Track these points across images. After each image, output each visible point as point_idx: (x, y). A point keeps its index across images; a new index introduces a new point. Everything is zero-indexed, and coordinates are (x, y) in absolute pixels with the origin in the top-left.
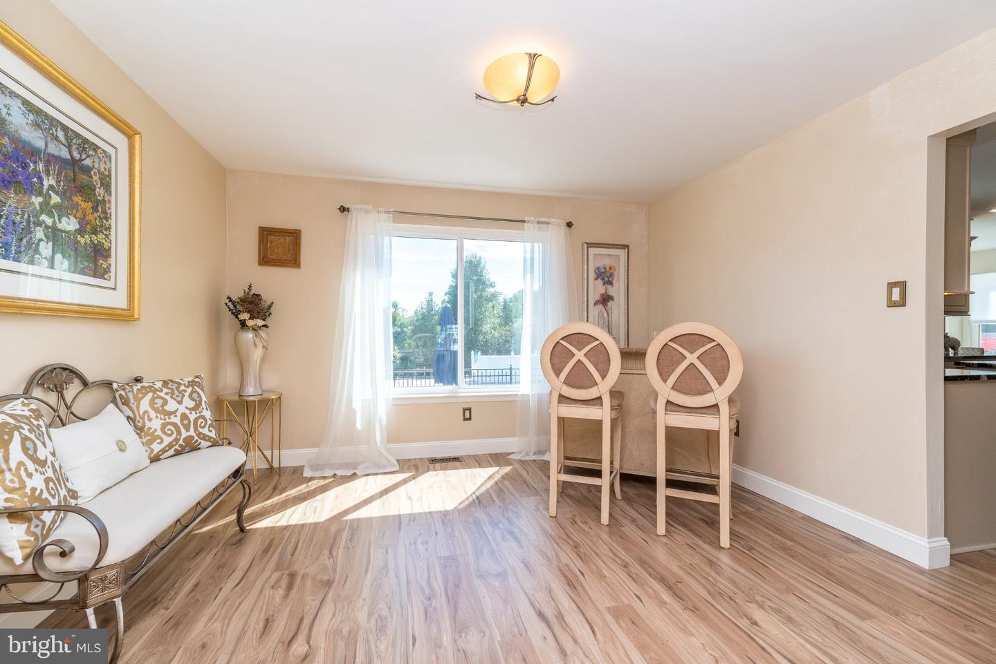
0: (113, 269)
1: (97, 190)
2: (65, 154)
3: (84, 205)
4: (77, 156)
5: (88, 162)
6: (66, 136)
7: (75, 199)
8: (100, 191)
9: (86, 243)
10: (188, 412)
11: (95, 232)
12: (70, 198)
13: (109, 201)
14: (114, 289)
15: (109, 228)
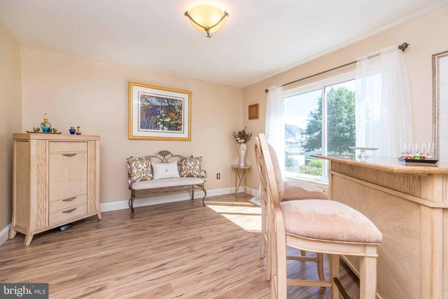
0: (183, 128)
1: (177, 110)
2: (167, 104)
3: (172, 115)
4: (170, 104)
5: (174, 104)
6: (167, 101)
7: (169, 114)
8: (178, 110)
9: (173, 123)
10: (191, 166)
11: (176, 120)
12: (168, 114)
13: (181, 112)
14: (183, 133)
15: (182, 118)
